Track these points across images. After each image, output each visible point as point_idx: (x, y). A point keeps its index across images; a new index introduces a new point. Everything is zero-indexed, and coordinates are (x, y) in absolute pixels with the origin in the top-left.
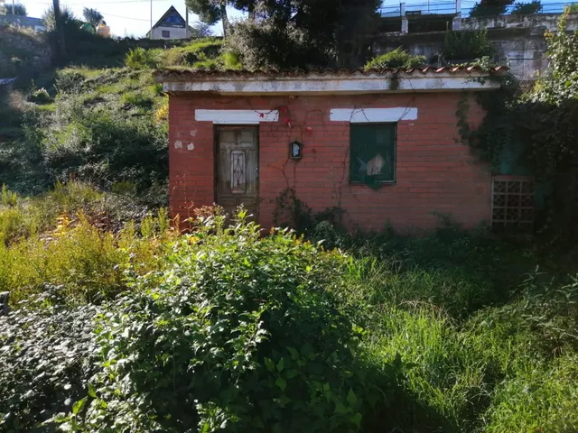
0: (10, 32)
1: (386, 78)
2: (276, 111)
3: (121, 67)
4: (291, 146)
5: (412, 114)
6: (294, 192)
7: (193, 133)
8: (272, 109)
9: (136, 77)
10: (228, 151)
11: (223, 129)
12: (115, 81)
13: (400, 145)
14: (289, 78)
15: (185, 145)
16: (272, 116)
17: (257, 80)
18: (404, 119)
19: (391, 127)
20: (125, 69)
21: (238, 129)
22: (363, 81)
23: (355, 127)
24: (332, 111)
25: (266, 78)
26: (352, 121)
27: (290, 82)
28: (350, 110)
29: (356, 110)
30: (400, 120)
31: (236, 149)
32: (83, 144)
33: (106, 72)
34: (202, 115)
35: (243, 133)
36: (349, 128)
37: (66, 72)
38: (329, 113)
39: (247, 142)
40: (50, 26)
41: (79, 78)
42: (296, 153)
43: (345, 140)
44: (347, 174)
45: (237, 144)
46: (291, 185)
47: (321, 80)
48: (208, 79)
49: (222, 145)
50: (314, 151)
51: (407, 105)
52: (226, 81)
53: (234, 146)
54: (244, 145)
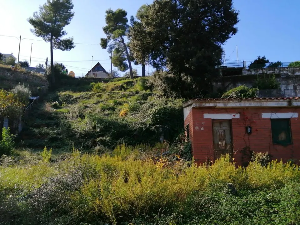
0: (31, 75)
1: (286, 101)
2: (239, 114)
3: (91, 91)
4: (246, 129)
5: (296, 115)
6: (249, 148)
7: (203, 123)
8: (237, 113)
9: (100, 96)
10: (217, 131)
11: (214, 121)
12: (89, 98)
13: (293, 128)
14: (247, 101)
15: (200, 129)
16: (237, 116)
17: (233, 102)
18: (293, 117)
19: (288, 120)
20: (93, 92)
21: (221, 122)
22: (277, 102)
23: (272, 120)
24: (262, 114)
25: (237, 101)
26: (271, 118)
27: (247, 103)
28: (271, 114)
29: (273, 114)
30: (291, 118)
31: (221, 130)
32: (94, 128)
33: (83, 94)
34: (207, 116)
35: (223, 123)
36: (270, 121)
37: (62, 93)
38: (262, 115)
39: (225, 127)
40: (48, 72)
41: (70, 97)
42: (249, 131)
43: (269, 125)
44: (272, 140)
45: (220, 127)
46: (248, 145)
47: (260, 102)
48: (212, 102)
49: (214, 128)
50: (257, 130)
51: (294, 112)
52: (219, 103)
53: (219, 128)
54: (224, 128)
